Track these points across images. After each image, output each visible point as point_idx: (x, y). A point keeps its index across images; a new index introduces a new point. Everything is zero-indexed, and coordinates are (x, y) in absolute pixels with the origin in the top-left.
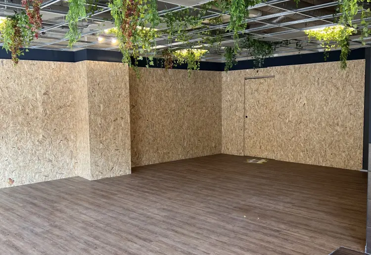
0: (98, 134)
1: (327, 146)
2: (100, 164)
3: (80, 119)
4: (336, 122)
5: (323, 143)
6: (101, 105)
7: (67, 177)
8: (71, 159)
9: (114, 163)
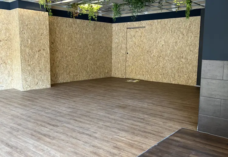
0: (27, 59)
1: (176, 71)
2: (29, 80)
3: (14, 49)
4: (181, 56)
5: (173, 69)
6: (29, 40)
7: (6, 89)
8: (9, 77)
9: (39, 80)
